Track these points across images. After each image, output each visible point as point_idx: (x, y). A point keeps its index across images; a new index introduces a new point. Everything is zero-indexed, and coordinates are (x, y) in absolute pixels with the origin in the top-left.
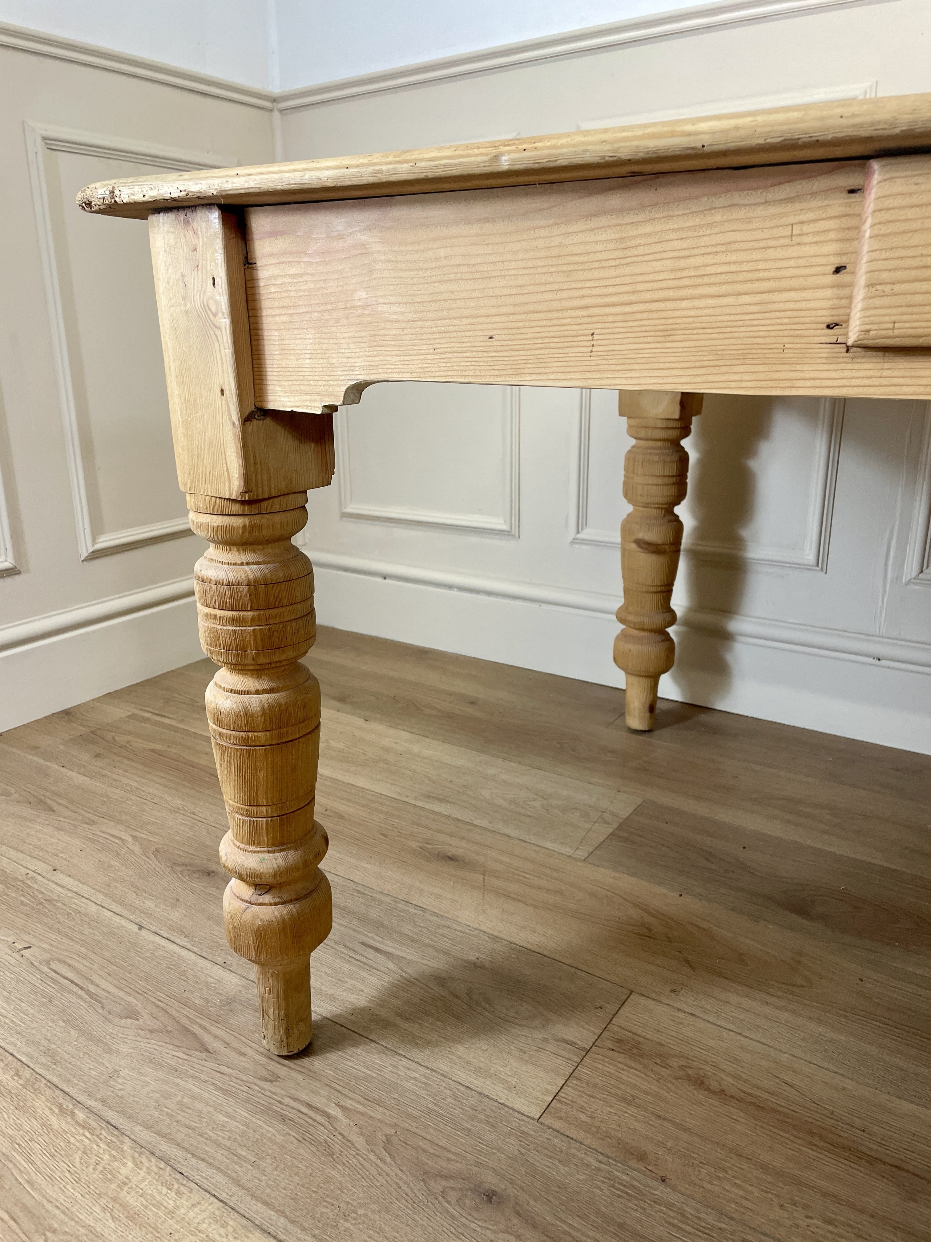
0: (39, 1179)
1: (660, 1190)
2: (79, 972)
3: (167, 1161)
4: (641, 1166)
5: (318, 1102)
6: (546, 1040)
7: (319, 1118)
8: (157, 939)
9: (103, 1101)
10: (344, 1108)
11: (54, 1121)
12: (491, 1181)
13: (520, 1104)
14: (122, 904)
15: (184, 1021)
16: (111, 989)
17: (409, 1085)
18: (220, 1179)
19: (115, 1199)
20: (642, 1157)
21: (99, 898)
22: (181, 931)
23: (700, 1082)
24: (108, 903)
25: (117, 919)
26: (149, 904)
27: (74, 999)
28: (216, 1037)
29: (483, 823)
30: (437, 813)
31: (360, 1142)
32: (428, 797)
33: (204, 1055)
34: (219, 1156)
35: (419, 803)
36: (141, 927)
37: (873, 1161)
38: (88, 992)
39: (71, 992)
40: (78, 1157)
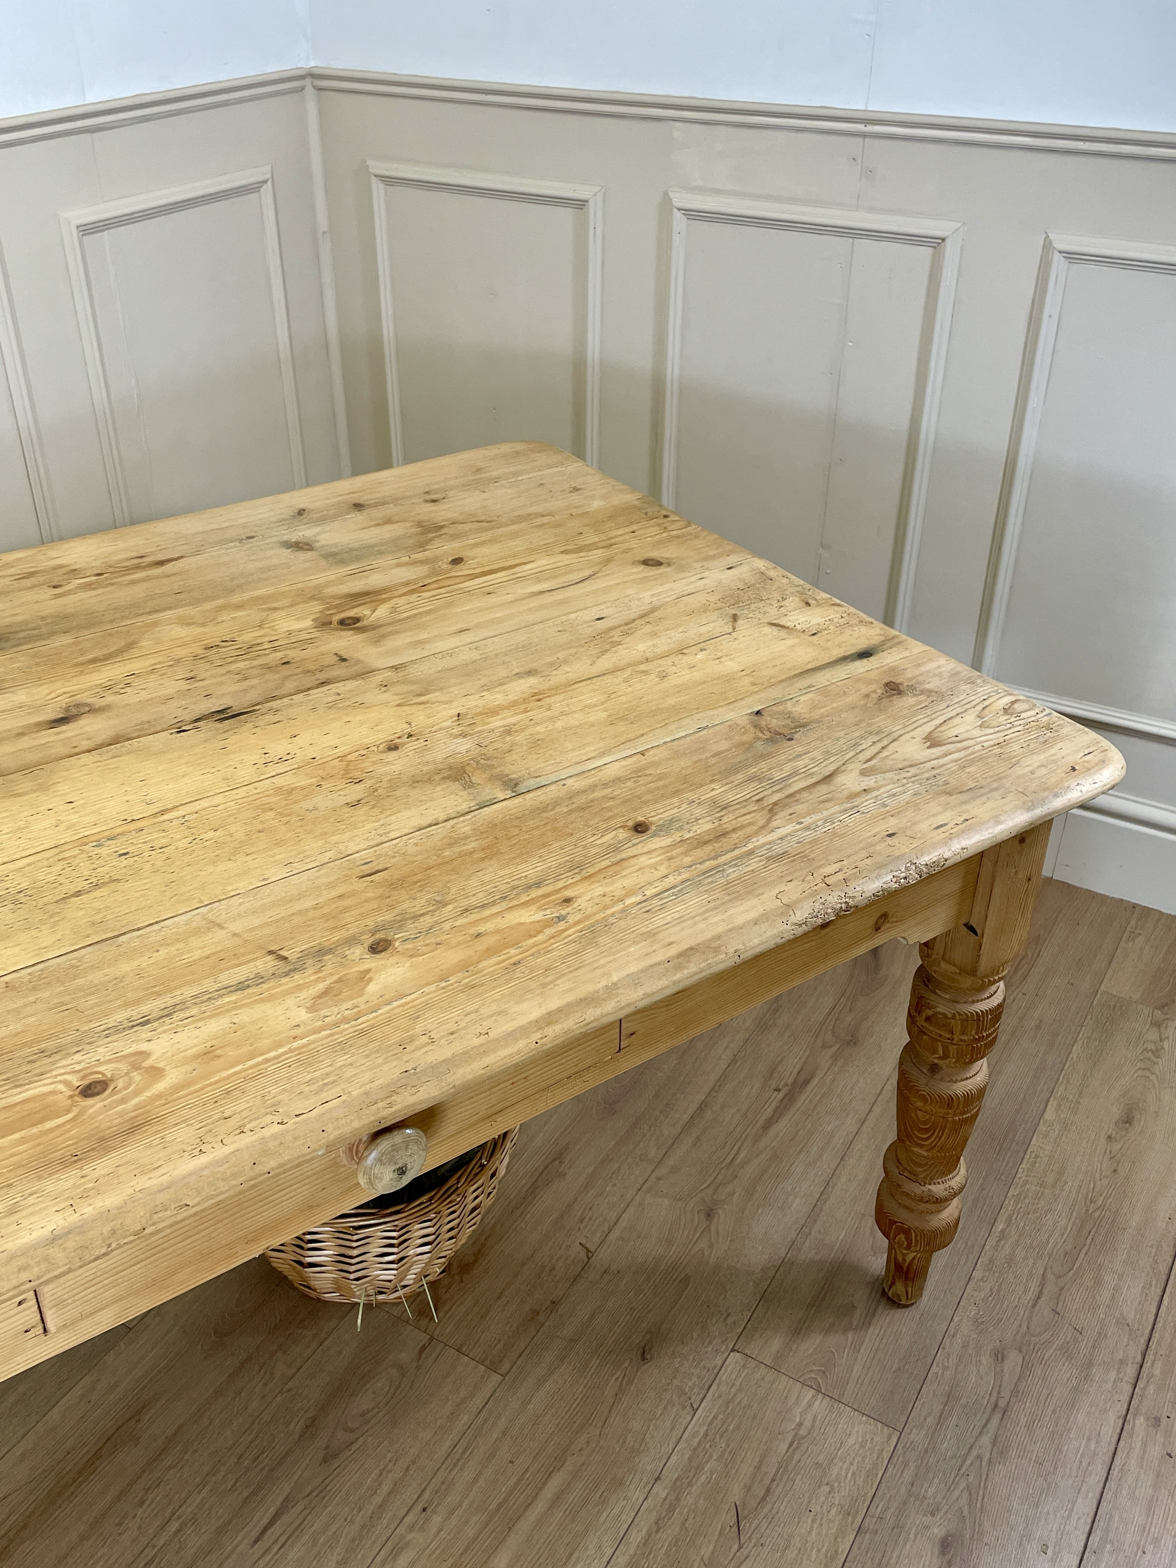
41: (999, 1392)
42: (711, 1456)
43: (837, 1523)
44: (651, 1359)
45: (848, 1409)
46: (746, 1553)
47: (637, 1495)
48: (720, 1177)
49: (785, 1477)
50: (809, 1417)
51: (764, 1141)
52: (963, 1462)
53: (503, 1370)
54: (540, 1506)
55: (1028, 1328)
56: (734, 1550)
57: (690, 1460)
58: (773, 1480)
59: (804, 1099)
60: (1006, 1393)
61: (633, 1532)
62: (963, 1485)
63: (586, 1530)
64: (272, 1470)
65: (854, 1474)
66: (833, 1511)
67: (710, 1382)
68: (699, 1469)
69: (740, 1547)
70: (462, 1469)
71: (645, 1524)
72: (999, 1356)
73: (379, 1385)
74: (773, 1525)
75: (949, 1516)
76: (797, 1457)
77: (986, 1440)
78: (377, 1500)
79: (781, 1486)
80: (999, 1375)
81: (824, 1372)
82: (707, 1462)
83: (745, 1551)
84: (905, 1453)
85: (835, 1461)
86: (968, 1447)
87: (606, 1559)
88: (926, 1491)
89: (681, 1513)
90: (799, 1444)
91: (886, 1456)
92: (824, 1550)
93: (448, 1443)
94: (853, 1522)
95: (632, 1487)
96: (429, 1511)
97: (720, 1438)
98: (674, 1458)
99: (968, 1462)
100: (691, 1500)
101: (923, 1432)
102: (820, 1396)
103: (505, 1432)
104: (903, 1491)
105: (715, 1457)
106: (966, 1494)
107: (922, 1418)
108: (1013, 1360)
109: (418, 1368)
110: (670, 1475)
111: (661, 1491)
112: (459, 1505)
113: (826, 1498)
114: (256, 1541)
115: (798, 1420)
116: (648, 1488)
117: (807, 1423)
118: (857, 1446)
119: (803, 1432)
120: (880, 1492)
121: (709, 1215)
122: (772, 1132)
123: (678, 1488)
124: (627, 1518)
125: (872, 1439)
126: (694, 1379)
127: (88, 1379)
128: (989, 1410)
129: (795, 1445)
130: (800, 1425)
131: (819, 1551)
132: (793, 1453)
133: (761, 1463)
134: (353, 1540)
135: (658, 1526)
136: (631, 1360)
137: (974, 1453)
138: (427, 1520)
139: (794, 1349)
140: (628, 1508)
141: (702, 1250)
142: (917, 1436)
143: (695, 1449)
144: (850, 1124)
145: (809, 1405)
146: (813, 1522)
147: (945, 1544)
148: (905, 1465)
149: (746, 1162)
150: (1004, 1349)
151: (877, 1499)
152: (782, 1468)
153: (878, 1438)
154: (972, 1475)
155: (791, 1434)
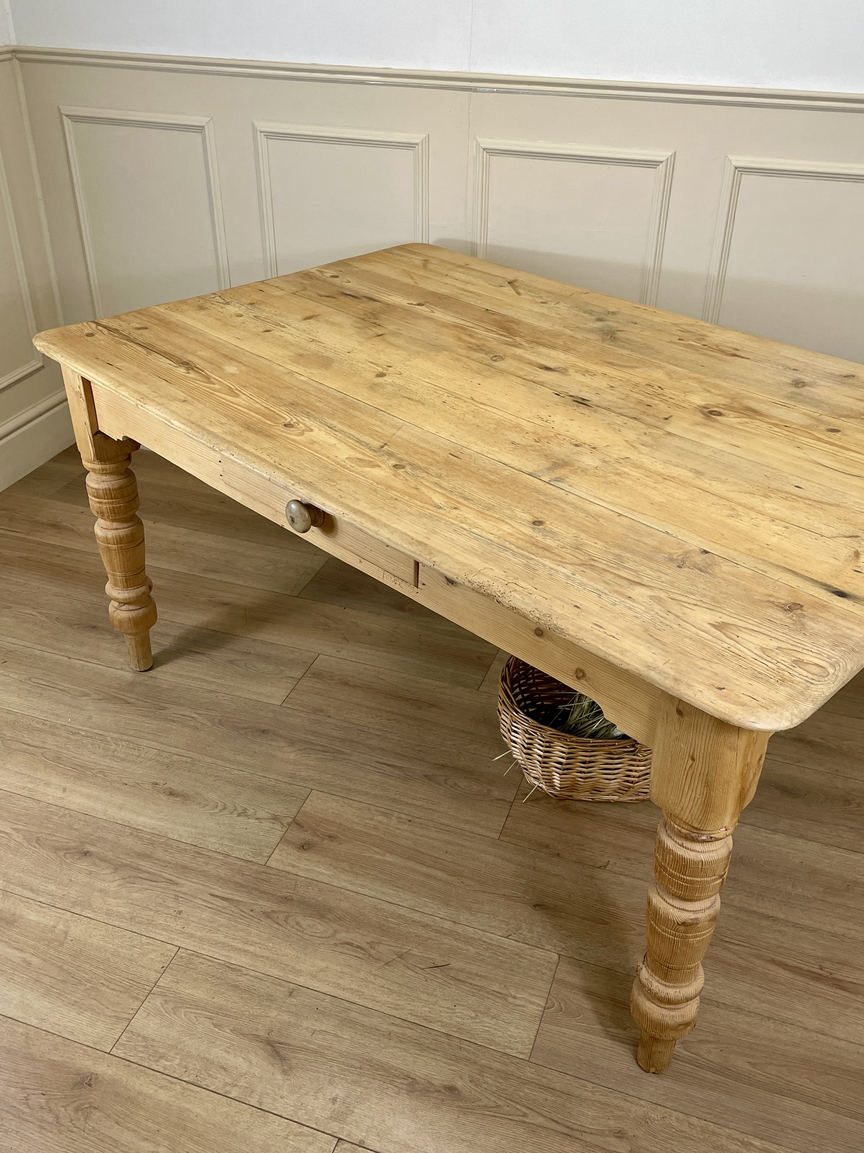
0: (77, 756)
1: (328, 719)
2: (48, 681)
3: (129, 742)
4: (321, 714)
5: (186, 713)
6: (282, 678)
7: (189, 719)
8: (81, 662)
9: (90, 727)
10: (198, 714)
11: (72, 737)
12: (264, 727)
13: (273, 702)
14: (53, 648)
15: (113, 694)
16: (69, 686)
17: (225, 702)
18: (153, 743)
19: (114, 756)
20: (321, 710)
21: (39, 647)
22: (91, 656)
23: (346, 684)
24: (44, 648)
25: (53, 655)
26: (67, 647)
27: (53, 693)
28: (131, 698)
30: (214, 580)
31: (209, 724)
32: (206, 570)
33: (128, 705)
34: (150, 736)
35: (201, 575)
36: (70, 658)
37: (408, 700)
38: (58, 689)
39: (49, 690)
40: (90, 746)
41: (585, 1132)
42: (478, 949)
43: (451, 1022)
44: (536, 910)
45: (537, 1027)
46: (419, 972)
47: (442, 914)
49: (474, 991)
50: (522, 1003)
51: (759, 962)
52: (517, 1103)
53: (503, 838)
54: (424, 869)
56: (419, 966)
57: (472, 938)
58: (471, 984)
60: (585, 1137)
61: (419, 915)
62: (499, 1102)
63: (415, 892)
64: (416, 758)
65: (488, 1031)
66: (459, 1020)
67: (530, 943)
68: (467, 943)
69: (422, 969)
70: (436, 831)
71: (425, 919)
72: (620, 1135)
73: (475, 787)
74: (441, 985)
75: (473, 1092)
76: (491, 996)
77: (540, 1120)
78: (410, 801)
79: (467, 988)
80: (601, 1133)
81: (561, 1011)
82: (473, 947)
83: (420, 971)
84: (513, 1063)
85: (495, 1020)
86: (531, 1107)
87: (400, 903)
88: (487, 1077)
89: (436, 936)
90: (501, 998)
91: (507, 1051)
92: (430, 1014)
93: (450, 823)
94: (454, 1031)
95: (446, 911)
96: (410, 823)
97: (492, 953)
98: (471, 929)
99: (519, 1107)
100: (446, 941)
101: (533, 1075)
102: (541, 1009)
103: (462, 846)
104: (483, 1062)
105: (477, 951)
106: (494, 1105)
107: (544, 1075)
108: (620, 1146)
109: (492, 801)
110: (459, 929)
111: (448, 925)
112: (416, 835)
113: (466, 1015)
114: (378, 762)
115: (518, 996)
116: (448, 918)
117: (517, 1002)
118: (510, 1033)
119: (510, 1000)
120: (480, 1048)
123: (450, 933)
124: (427, 910)
125: (518, 1042)
126: (529, 935)
127: (447, 685)
128: (568, 1124)
129: (499, 995)
130: (515, 997)
131: (429, 1012)
132: (493, 994)
133: (481, 976)
134: (387, 797)
135: (425, 926)
136: (532, 899)
137: (527, 1111)
138: (404, 823)
139: (573, 991)
140: (433, 910)
141: (634, 929)
143: (480, 940)
144: (814, 1023)
145: (532, 1003)
146: (448, 1008)
147: (452, 1089)
148: (505, 1064)
149: (730, 950)
150: (627, 1138)
151: (473, 1045)
152: (481, 988)
153: (519, 1046)
154: (508, 1109)
155: (505, 992)
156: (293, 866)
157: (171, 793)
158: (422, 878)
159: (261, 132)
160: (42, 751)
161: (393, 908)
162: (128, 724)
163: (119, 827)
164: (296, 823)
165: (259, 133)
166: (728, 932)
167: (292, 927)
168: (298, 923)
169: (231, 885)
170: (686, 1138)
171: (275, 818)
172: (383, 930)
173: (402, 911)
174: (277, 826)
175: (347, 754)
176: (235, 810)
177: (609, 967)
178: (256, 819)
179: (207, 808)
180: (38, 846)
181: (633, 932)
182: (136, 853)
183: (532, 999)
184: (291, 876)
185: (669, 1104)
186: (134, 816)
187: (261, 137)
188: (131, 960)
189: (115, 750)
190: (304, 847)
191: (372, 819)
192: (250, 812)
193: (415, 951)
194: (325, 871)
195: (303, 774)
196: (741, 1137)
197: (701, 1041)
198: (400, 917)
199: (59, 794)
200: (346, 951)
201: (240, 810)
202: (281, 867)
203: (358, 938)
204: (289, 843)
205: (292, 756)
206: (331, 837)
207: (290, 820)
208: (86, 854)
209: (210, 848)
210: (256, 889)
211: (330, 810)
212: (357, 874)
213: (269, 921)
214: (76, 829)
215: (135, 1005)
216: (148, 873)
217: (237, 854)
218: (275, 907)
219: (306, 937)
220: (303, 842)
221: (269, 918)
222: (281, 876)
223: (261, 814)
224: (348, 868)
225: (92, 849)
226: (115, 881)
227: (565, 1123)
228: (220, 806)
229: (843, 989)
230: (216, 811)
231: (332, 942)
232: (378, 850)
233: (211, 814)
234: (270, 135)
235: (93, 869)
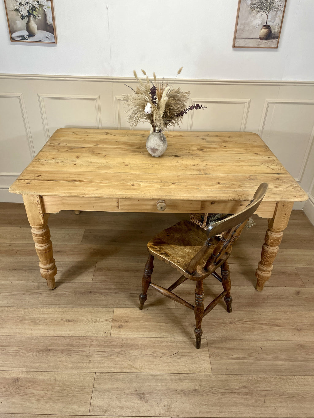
0: (31, 316)
1: (109, 283)
2: (8, 292)
3: (47, 307)
5: (62, 292)
6: (88, 273)
7: (63, 294)
8: (17, 283)
9: (31, 305)
10: (66, 291)
11: (25, 310)
12: (90, 291)
13: (89, 281)
14: (5, 280)
15: (33, 291)
16: (16, 292)
17: (73, 285)
18: (55, 305)
19: (43, 313)
20: (106, 281)
22: (19, 280)
23: (109, 270)
25: (6, 283)
26: (9, 278)
27: (12, 296)
28: (40, 291)
29: (60, 243)
31: (71, 294)
33: (40, 294)
34: (53, 303)
36: (12, 282)
37: (130, 271)
38: (13, 294)
39: (10, 295)
40: (33, 312)
45: (210, 363)
48: (241, 321)
50: (203, 357)
51: (256, 325)
53: (176, 308)
54: (158, 324)
55: (256, 391)
56: (170, 355)
57: (181, 341)
59: (274, 328)
60: (236, 391)
61: (163, 339)
62: (210, 389)
63: (159, 332)
65: (198, 369)
66: (188, 368)
68: (180, 343)
70: (157, 311)
71: (166, 340)
72: (244, 387)
74: (179, 359)
75: (202, 389)
77: (223, 391)
79: (186, 357)
80: (240, 389)
81: (214, 356)
83: (171, 357)
84: (208, 376)
85: (198, 365)
86: (219, 387)
87: (156, 337)
88: (204, 383)
89: (171, 344)
90: (197, 357)
91: (205, 373)
94: (189, 372)
95: (170, 335)
98: (180, 339)
99: (215, 389)
100: (175, 345)
101: (216, 378)
102: (209, 357)
103: (166, 313)
104: (201, 379)
106: (209, 391)
107: (218, 377)
108: (246, 390)
110: (176, 340)
111: (173, 339)
112: (151, 314)
113: (190, 366)
114: (131, 293)
116: (172, 337)
117: (202, 357)
118: (204, 367)
119: (199, 357)
120: (198, 375)
121: (230, 323)
122: (259, 325)
123: (175, 342)
124: (165, 337)
128: (230, 389)
130: (200, 356)
131: (179, 369)
132: (194, 357)
133: (188, 352)
135: (166, 342)
136: (192, 324)
137: (218, 389)
138: (147, 311)
139: (215, 349)
140: (167, 336)
141: (222, 325)
142: (214, 377)
144: (276, 338)
145: (205, 356)
146: (184, 365)
147: (196, 390)
148: (206, 377)
149: (248, 324)
150: (247, 388)
151: (195, 375)
152: (190, 356)
153: (208, 370)
154: (213, 390)
155: (197, 355)
156: (119, 334)
157: (69, 321)
158: (159, 327)
159: (41, 97)
160: (17, 318)
161: (155, 339)
162: (43, 301)
163: (57, 338)
164: (114, 320)
165: (40, 97)
166: (245, 319)
167: (128, 355)
168: (129, 353)
169: (102, 346)
170: (260, 382)
171: (107, 320)
172: (154, 347)
173: (158, 339)
174: (109, 323)
175: (120, 293)
176: (93, 321)
177: (221, 338)
178: (101, 322)
179: (83, 323)
180: (31, 352)
181: (222, 326)
182: (66, 345)
183: (205, 355)
184: (120, 338)
185: (252, 374)
186: (60, 332)
187: (41, 99)
188: (81, 382)
189: (43, 311)
190: (120, 327)
191: (136, 312)
192: (98, 320)
193: (167, 351)
194: (130, 333)
195: (109, 303)
196: (273, 377)
197: (252, 353)
198: (158, 341)
199: (30, 332)
200: (147, 357)
201: (94, 321)
202: (116, 336)
203: (149, 352)
204: (114, 327)
205: (103, 298)
206: (126, 321)
207: (112, 319)
208: (49, 350)
209: (90, 336)
210: (111, 345)
211: (123, 313)
212: (140, 331)
213: (120, 355)
214: (42, 343)
215: (89, 396)
216: (74, 350)
217: (99, 336)
218: (120, 350)
219: (133, 356)
220: (119, 326)
221: (119, 354)
222: (117, 339)
223: (102, 320)
224: (136, 330)
225: (51, 348)
226: (64, 357)
227: (229, 389)
228: (88, 321)
229: (279, 326)
230: (87, 323)
231: (142, 356)
232: (142, 322)
233: (85, 324)
234: (44, 98)
235: (54, 354)
